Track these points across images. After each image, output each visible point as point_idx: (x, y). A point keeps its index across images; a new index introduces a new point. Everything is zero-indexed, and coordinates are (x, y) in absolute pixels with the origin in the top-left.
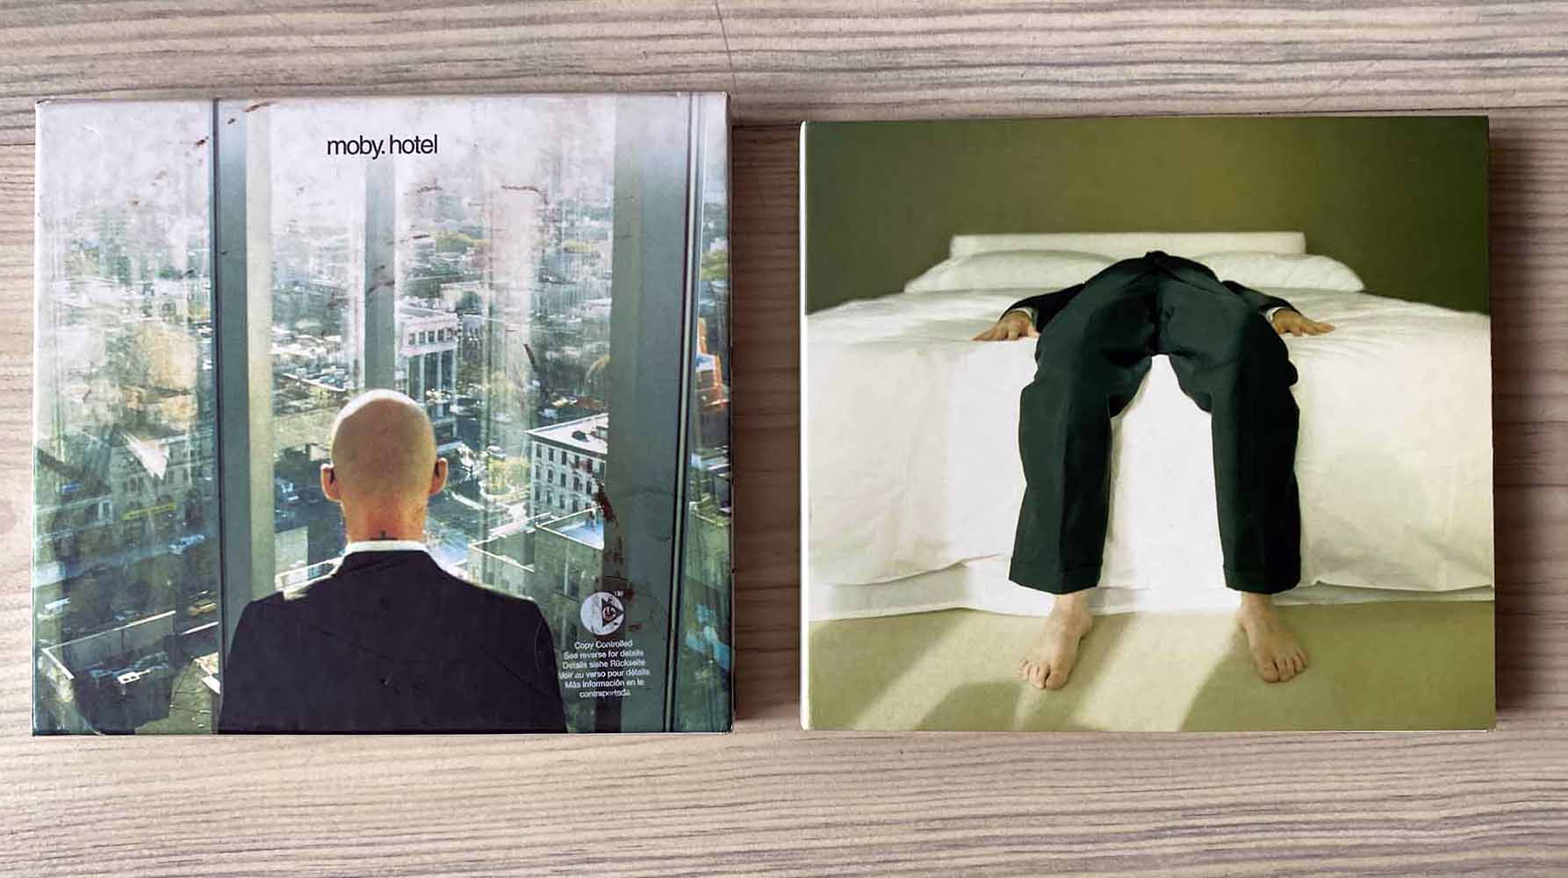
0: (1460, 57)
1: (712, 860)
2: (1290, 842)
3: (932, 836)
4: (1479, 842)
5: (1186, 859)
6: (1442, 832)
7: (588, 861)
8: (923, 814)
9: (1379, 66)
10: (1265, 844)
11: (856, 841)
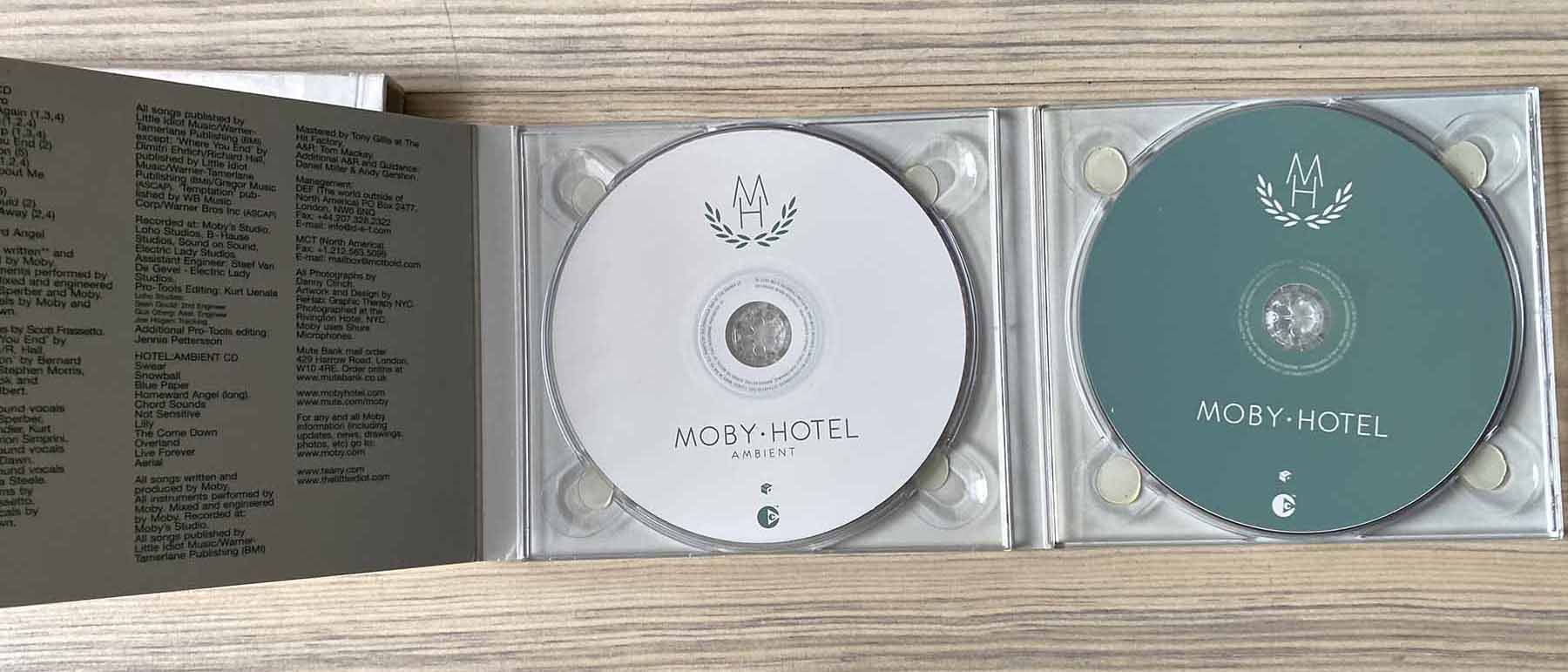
0: (993, 45)
1: (423, 639)
2: (854, 632)
3: (587, 623)
4: (996, 636)
5: (777, 643)
6: (970, 627)
7: (332, 638)
8: (582, 606)
9: (932, 52)
10: (836, 632)
11: (531, 626)
